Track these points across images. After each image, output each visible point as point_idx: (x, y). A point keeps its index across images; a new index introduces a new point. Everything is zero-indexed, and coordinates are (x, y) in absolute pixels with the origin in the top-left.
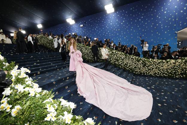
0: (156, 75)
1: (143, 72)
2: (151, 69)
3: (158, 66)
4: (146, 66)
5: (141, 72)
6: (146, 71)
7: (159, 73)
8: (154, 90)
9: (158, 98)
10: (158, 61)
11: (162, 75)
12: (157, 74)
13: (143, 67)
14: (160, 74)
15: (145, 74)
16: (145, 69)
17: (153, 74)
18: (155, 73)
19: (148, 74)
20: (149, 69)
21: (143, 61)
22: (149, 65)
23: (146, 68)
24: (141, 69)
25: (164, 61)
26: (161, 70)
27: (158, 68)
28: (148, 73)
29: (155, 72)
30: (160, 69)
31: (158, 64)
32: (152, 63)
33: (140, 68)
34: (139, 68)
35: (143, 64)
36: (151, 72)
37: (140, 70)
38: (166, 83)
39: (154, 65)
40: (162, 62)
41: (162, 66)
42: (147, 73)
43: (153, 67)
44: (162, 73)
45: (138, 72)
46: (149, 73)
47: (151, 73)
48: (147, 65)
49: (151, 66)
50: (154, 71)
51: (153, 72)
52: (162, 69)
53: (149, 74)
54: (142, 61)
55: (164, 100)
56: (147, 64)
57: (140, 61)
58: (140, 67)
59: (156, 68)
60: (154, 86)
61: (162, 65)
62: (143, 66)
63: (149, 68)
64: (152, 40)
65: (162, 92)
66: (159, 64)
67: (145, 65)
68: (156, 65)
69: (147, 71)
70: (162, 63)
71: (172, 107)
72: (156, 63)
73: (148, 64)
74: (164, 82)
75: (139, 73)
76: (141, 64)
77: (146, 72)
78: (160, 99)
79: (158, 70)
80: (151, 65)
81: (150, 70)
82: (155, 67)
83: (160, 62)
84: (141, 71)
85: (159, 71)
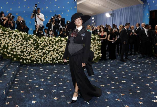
0: (54, 61)
1: (35, 59)
2: (47, 52)
3: (56, 47)
4: (38, 49)
5: (32, 59)
6: (40, 57)
7: (58, 58)
8: (50, 82)
9: (54, 91)
10: (55, 39)
11: (62, 61)
12: (56, 59)
13: (35, 51)
14: (60, 59)
15: (39, 62)
16: (38, 53)
17: (50, 61)
18: (53, 59)
19: (43, 61)
20: (44, 53)
21: (34, 40)
22: (44, 47)
23: (40, 51)
24: (32, 54)
25: (63, 39)
26: (59, 53)
27: (55, 50)
28: (42, 59)
29: (53, 57)
30: (59, 51)
31: (55, 44)
32: (48, 42)
33: (30, 52)
34: (28, 52)
35: (34, 44)
36: (47, 57)
37: (30, 56)
38: (66, 70)
39: (50, 45)
40: (61, 40)
41: (61, 47)
42: (41, 61)
43: (50, 50)
44: (61, 58)
45: (28, 59)
46: (44, 59)
47: (47, 59)
48: (40, 47)
49: (47, 48)
50: (52, 55)
51: (50, 57)
52: (62, 51)
53: (45, 61)
54: (32, 40)
55: (62, 91)
56: (41, 44)
57: (30, 41)
58: (31, 50)
59: (53, 51)
60: (50, 76)
61: (60, 45)
62: (35, 49)
63: (43, 51)
64: (47, 8)
65: (61, 82)
66: (57, 44)
67: (38, 46)
68: (53, 46)
69: (42, 57)
70: (61, 42)
71: (70, 97)
72: (53, 42)
73: (43, 44)
74: (64, 69)
75: (30, 61)
76: (32, 45)
77: (41, 59)
78: (57, 91)
79: (57, 53)
80: (46, 46)
81: (45, 55)
82: (52, 49)
83: (58, 41)
84: (32, 57)
85: (57, 55)
